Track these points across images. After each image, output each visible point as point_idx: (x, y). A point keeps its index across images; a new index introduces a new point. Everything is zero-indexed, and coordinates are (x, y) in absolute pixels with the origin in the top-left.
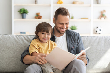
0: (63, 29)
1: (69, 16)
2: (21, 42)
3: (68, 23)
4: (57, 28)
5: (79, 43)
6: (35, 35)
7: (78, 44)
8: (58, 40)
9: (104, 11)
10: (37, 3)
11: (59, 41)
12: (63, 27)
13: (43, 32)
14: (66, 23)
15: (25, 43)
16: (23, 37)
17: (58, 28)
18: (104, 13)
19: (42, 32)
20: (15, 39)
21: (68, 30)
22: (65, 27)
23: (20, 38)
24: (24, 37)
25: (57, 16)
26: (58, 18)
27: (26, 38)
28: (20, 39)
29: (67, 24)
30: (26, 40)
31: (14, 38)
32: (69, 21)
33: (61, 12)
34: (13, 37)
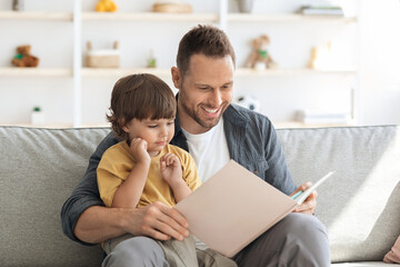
0: (213, 108)
1: (233, 59)
2: (51, 155)
3: (230, 83)
4: (189, 106)
5: (271, 155)
6: (110, 125)
7: (268, 157)
8: (196, 145)
9: (265, 38)
10: (19, 6)
11: (200, 149)
12: (211, 102)
13: (155, 118)
14: (222, 83)
15: (64, 159)
16: (53, 133)
17: (193, 105)
18: (265, 47)
19: (149, 120)
20: (25, 144)
21: (231, 106)
22: (220, 102)
23: (42, 139)
24: (58, 136)
25: (188, 62)
26: (192, 67)
27: (65, 137)
28: (45, 142)
29: (225, 87)
30: (67, 145)
31: (19, 138)
32: (231, 75)
33: (201, 43)
34: (17, 135)
